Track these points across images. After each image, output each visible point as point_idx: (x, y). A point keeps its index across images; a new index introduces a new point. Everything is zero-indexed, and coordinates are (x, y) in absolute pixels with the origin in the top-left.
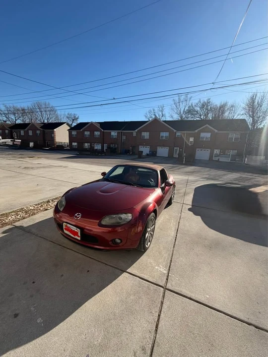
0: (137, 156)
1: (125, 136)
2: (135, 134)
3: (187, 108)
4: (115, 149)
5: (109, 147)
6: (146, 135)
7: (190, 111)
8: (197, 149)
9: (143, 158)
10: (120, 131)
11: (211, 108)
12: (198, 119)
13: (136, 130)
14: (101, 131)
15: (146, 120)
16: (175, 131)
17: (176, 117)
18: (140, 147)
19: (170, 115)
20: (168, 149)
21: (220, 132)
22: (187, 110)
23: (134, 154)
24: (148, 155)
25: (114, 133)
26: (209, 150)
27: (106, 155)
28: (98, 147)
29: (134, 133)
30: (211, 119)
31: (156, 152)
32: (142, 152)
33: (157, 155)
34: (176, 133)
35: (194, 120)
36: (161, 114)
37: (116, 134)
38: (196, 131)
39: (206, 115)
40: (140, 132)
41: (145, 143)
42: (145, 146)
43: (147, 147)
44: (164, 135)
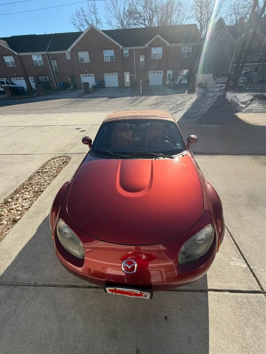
0: (83, 91)
1: (55, 61)
2: (68, 57)
3: (127, 8)
4: (48, 83)
5: (37, 82)
6: (84, 56)
7: (131, 13)
8: (150, 72)
9: (91, 93)
10: (45, 53)
11: (155, 7)
12: (143, 26)
13: (69, 50)
14: (13, 55)
15: (77, 31)
16: (121, 47)
17: (115, 25)
18: (81, 76)
19: (107, 22)
20: (117, 76)
21: (172, 45)
22: (128, 11)
23: (76, 88)
24: (94, 87)
25: (37, 57)
26: (162, 72)
27: (39, 95)
28: (20, 83)
29: (68, 54)
30: (157, 26)
31: (104, 81)
32: (88, 84)
33: (106, 86)
34: (123, 50)
35: (137, 28)
36: (94, 18)
37: (41, 58)
38: (146, 45)
39: (151, 20)
40: (74, 53)
41: (87, 69)
42: (88, 75)
43: (91, 75)
44: (108, 54)
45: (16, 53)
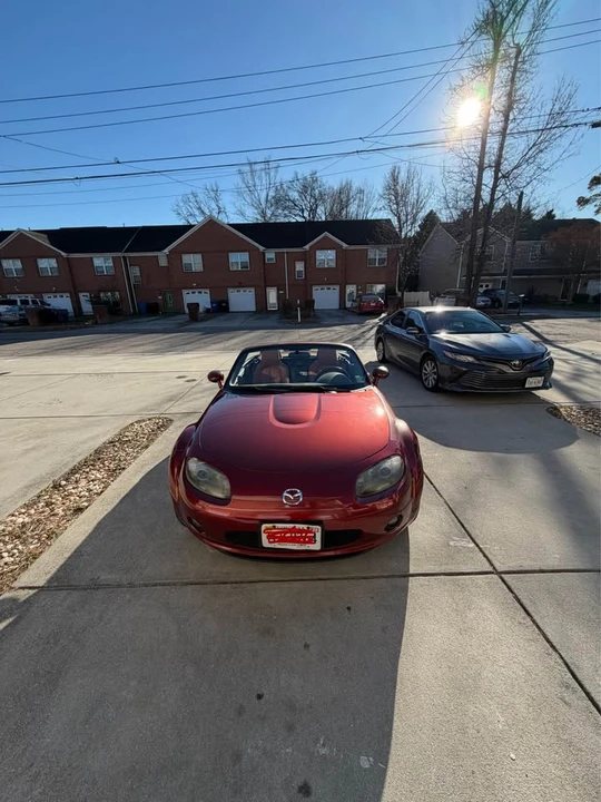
0: (187, 317)
1: (137, 269)
2: (163, 262)
3: (272, 194)
4: (116, 304)
5: (95, 301)
6: (194, 261)
7: (279, 201)
8: (314, 288)
9: (203, 320)
10: (119, 254)
11: (320, 193)
12: (300, 220)
13: (166, 251)
14: (57, 257)
15: (182, 223)
16: (261, 248)
17: (251, 216)
18: (185, 292)
19: (238, 210)
20: (253, 293)
21: (353, 247)
22: (274, 197)
23: (168, 314)
24: (208, 311)
25: (102, 262)
26: (337, 287)
27: (96, 323)
28: (62, 302)
29: (162, 257)
30: (324, 219)
31: (227, 302)
32: (198, 305)
33: (231, 309)
34: (264, 254)
35: (290, 223)
36: (214, 206)
37: (109, 263)
38: (307, 247)
39: (313, 211)
40: (175, 256)
41: (195, 281)
42: (196, 291)
43: (203, 291)
44: (238, 259)
45: (63, 254)
